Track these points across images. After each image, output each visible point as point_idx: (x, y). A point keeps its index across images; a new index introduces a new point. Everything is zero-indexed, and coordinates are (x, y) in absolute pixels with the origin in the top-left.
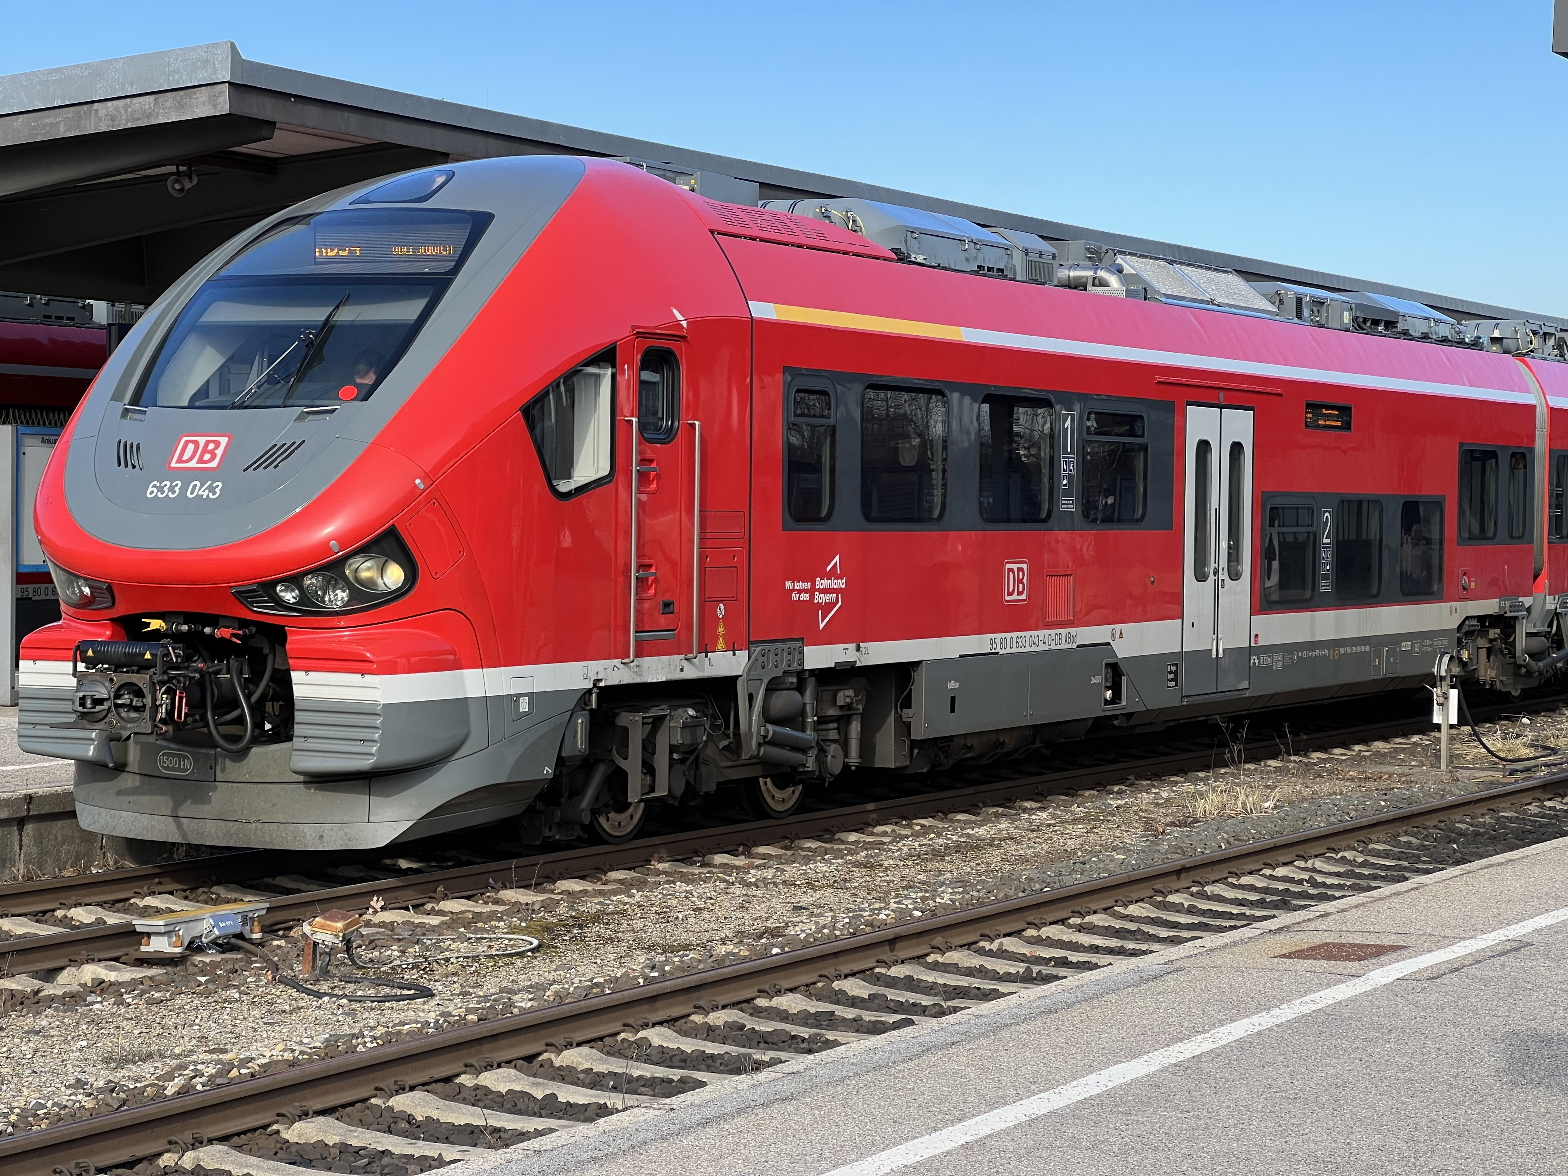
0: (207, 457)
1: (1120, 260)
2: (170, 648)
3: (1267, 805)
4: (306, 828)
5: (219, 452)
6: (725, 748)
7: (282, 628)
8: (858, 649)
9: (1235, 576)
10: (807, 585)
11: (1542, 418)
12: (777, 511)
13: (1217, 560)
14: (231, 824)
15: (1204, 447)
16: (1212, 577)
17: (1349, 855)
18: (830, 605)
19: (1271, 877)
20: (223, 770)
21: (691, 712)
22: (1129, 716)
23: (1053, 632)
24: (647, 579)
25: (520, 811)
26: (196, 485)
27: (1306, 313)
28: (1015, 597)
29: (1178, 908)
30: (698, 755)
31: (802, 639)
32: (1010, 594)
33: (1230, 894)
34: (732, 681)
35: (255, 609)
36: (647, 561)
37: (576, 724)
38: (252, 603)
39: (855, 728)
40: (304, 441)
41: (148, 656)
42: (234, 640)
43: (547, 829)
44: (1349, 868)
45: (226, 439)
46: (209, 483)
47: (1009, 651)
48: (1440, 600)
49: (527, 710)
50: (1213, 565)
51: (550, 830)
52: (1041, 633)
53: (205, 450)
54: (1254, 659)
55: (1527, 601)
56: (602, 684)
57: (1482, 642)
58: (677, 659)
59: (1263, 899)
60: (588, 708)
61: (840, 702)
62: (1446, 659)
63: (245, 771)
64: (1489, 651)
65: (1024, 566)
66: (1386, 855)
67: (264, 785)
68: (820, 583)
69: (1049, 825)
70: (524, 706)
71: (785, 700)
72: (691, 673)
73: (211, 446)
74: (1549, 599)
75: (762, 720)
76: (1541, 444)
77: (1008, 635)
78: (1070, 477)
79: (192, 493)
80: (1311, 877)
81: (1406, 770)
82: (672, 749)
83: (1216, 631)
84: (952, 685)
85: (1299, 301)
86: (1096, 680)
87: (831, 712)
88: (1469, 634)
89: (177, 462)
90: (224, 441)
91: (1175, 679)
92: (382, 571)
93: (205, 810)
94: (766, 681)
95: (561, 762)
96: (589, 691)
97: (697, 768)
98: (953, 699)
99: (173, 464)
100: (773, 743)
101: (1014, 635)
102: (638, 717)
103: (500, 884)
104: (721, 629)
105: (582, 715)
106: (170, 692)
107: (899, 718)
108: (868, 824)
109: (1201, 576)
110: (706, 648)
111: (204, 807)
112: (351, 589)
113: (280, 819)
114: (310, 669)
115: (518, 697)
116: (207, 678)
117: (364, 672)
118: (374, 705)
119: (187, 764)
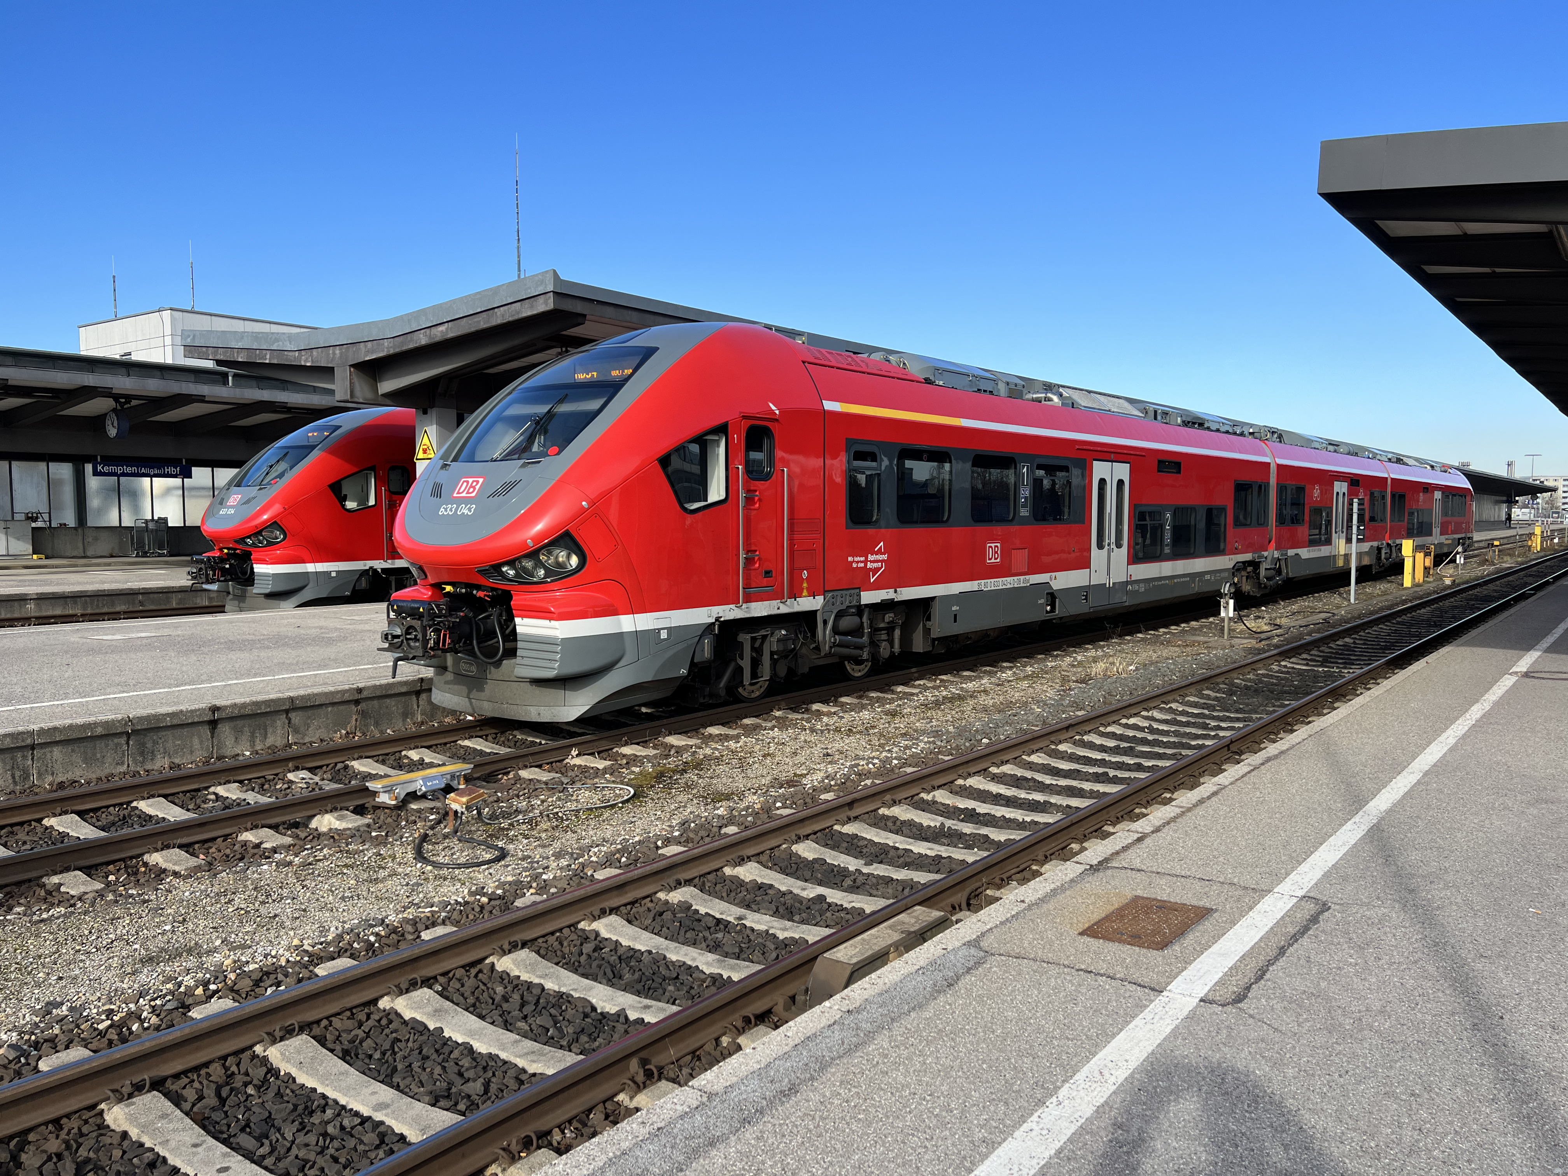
0: (471, 490)
1: (1061, 390)
2: (433, 605)
3: (1131, 668)
4: (532, 709)
5: (477, 487)
6: (814, 648)
7: (509, 591)
8: (896, 592)
9: (1119, 545)
10: (863, 559)
11: (1273, 469)
12: (842, 518)
13: (1110, 539)
15: (1102, 482)
16: (1106, 547)
17: (1174, 706)
18: (878, 569)
19: (1127, 726)
20: (490, 673)
21: (783, 632)
22: (1061, 618)
23: (1015, 578)
24: (754, 559)
25: (669, 694)
26: (463, 507)
27: (1159, 418)
28: (993, 561)
29: (1063, 756)
30: (796, 653)
31: (859, 588)
32: (990, 559)
33: (1098, 741)
34: (813, 613)
35: (490, 580)
36: (753, 548)
37: (704, 643)
38: (489, 577)
39: (897, 633)
40: (522, 480)
41: (421, 610)
42: (486, 598)
43: (701, 698)
44: (1174, 716)
45: (483, 479)
46: (469, 505)
47: (989, 589)
48: (1225, 555)
49: (666, 637)
50: (1107, 541)
51: (705, 698)
52: (1009, 579)
53: (471, 486)
54: (1129, 587)
55: (1265, 554)
56: (722, 619)
57: (1244, 573)
58: (775, 603)
59: (1119, 746)
60: (713, 633)
61: (887, 620)
62: (1228, 585)
63: (501, 674)
64: (1247, 578)
65: (999, 545)
66: (1195, 705)
67: (510, 682)
68: (870, 557)
69: (1009, 681)
70: (664, 635)
71: (847, 622)
72: (784, 609)
73: (475, 484)
74: (1276, 552)
75: (833, 634)
76: (1273, 480)
77: (989, 581)
78: (1026, 498)
79: (460, 512)
80: (1150, 725)
81: (1206, 639)
82: (772, 653)
83: (1108, 574)
84: (954, 608)
85: (1156, 412)
86: (1041, 601)
87: (882, 625)
88: (1238, 570)
89: (457, 494)
90: (481, 480)
91: (1086, 599)
92: (569, 557)
93: (482, 695)
94: (835, 612)
95: (693, 664)
96: (713, 624)
97: (796, 661)
98: (955, 616)
99: (455, 495)
100: (839, 645)
101: (992, 580)
102: (748, 637)
103: (667, 733)
104: (805, 585)
105: (708, 638)
106: (437, 631)
107: (924, 626)
108: (912, 680)
109: (1100, 546)
110: (794, 594)
111: (483, 694)
112: (545, 568)
113: (518, 702)
114: (522, 617)
115: (659, 630)
116: (473, 620)
117: (550, 619)
118: (556, 638)
119: (474, 668)
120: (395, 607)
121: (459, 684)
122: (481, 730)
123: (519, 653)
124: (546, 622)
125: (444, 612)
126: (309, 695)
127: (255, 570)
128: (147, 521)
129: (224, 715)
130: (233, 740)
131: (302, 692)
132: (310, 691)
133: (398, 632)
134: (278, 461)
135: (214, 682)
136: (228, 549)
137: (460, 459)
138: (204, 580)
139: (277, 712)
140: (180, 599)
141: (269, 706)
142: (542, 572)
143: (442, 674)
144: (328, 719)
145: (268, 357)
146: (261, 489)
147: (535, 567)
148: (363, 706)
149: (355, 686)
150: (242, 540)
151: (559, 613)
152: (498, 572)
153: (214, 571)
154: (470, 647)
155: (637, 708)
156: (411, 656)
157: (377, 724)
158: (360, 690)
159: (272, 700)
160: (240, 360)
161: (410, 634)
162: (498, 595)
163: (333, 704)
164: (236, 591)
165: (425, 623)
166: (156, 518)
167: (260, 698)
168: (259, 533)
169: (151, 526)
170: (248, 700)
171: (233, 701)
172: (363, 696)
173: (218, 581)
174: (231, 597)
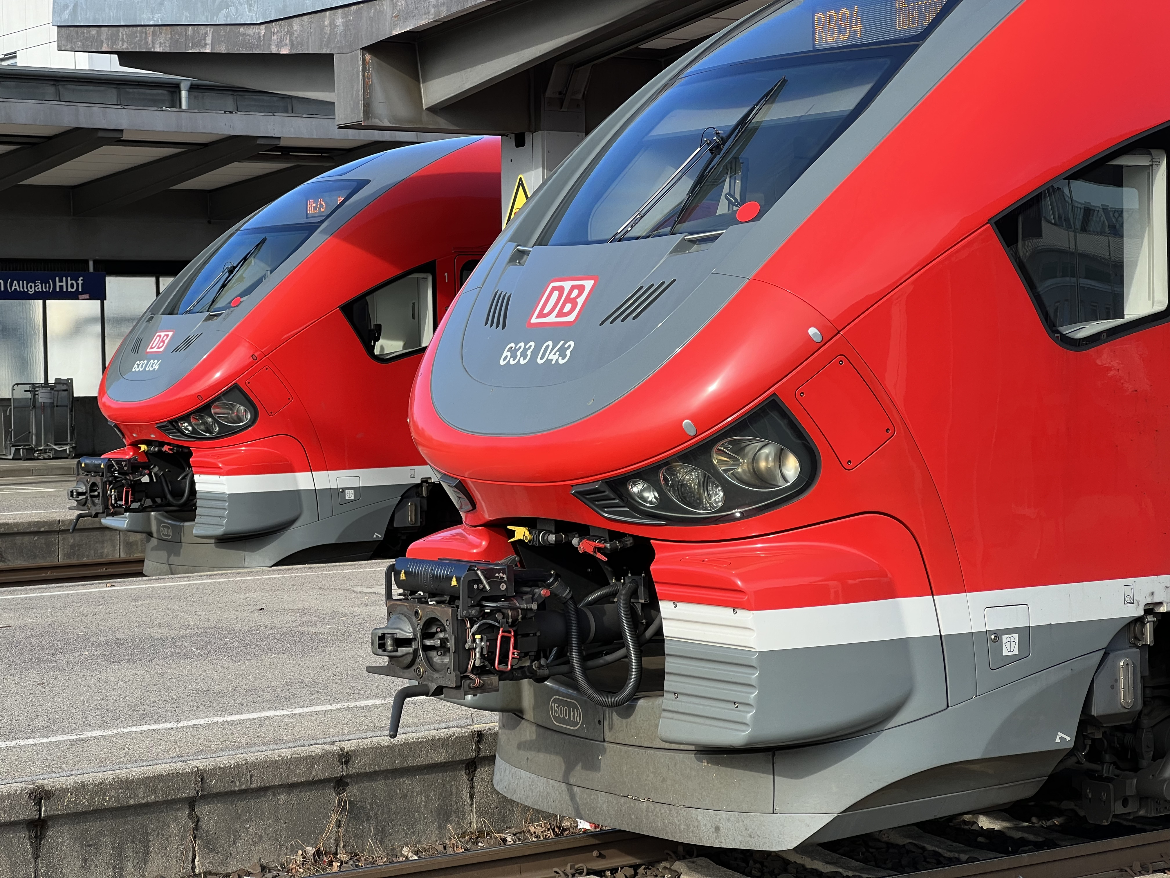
0: (568, 307)
2: (479, 572)
4: (700, 815)
5: (580, 301)
7: (648, 540)
14: (623, 800)
20: (611, 728)
25: (1028, 793)
26: (548, 346)
35: (606, 515)
37: (1116, 668)
38: (603, 507)
40: (675, 280)
41: (454, 583)
42: (599, 556)
43: (1119, 804)
45: (592, 282)
46: (562, 342)
49: (1016, 652)
51: (1125, 803)
53: (568, 300)
56: (1163, 609)
60: (1140, 644)
63: (633, 731)
67: (653, 751)
73: (576, 292)
79: (541, 359)
89: (538, 317)
90: (588, 284)
92: (780, 459)
93: (595, 778)
96: (1139, 621)
99: (534, 320)
105: (1125, 655)
106: (488, 631)
111: (595, 776)
112: (727, 487)
113: (671, 800)
114: (676, 599)
115: (998, 634)
116: (571, 607)
117: (736, 606)
118: (748, 652)
119: (577, 716)
120: (403, 576)
121: (547, 751)
122: (601, 856)
123: (669, 683)
124: (724, 614)
125: (503, 587)
126: (238, 766)
127: (198, 487)
128: (34, 388)
129: (59, 809)
130: (79, 863)
131: (224, 760)
132: (239, 757)
133: (407, 631)
134: (245, 259)
135: (56, 733)
136: (148, 443)
137: (554, 239)
138: (99, 509)
139: (170, 804)
140: (72, 547)
141: (154, 790)
142: (718, 496)
143: (514, 727)
144: (277, 820)
145: (209, 40)
146: (210, 318)
147: (705, 483)
148: (352, 792)
149: (335, 748)
150: (174, 423)
151: (756, 593)
152: (621, 497)
153: (119, 488)
154: (564, 668)
155: (967, 817)
156: (433, 686)
157: (382, 834)
158: (345, 757)
159: (159, 778)
160: (158, 50)
161: (432, 636)
162: (624, 549)
163: (291, 787)
164: (164, 531)
165: (462, 613)
166: (51, 380)
167: (136, 771)
168: (205, 409)
169: (42, 397)
170: (109, 776)
171: (80, 779)
172: (352, 771)
173: (128, 510)
174: (154, 542)
